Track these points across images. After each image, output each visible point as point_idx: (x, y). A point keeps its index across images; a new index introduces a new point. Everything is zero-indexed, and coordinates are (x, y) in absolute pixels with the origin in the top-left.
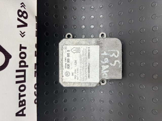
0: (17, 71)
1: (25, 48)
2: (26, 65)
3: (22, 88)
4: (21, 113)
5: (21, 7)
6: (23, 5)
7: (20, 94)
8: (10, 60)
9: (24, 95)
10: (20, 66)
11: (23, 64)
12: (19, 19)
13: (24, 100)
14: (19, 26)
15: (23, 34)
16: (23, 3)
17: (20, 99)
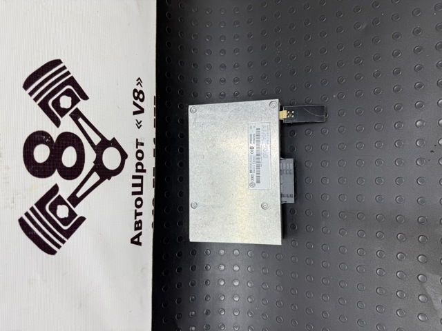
0: (134, 177)
1: (142, 144)
2: (144, 168)
3: (139, 203)
4: (136, 240)
5: (137, 85)
6: (139, 81)
7: (136, 210)
8: (126, 160)
9: (141, 214)
10: (138, 171)
11: (140, 167)
12: (135, 104)
13: (140, 221)
14: (135, 113)
15: (139, 124)
16: (139, 79)
17: (135, 218)
